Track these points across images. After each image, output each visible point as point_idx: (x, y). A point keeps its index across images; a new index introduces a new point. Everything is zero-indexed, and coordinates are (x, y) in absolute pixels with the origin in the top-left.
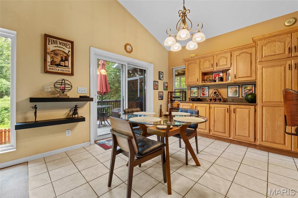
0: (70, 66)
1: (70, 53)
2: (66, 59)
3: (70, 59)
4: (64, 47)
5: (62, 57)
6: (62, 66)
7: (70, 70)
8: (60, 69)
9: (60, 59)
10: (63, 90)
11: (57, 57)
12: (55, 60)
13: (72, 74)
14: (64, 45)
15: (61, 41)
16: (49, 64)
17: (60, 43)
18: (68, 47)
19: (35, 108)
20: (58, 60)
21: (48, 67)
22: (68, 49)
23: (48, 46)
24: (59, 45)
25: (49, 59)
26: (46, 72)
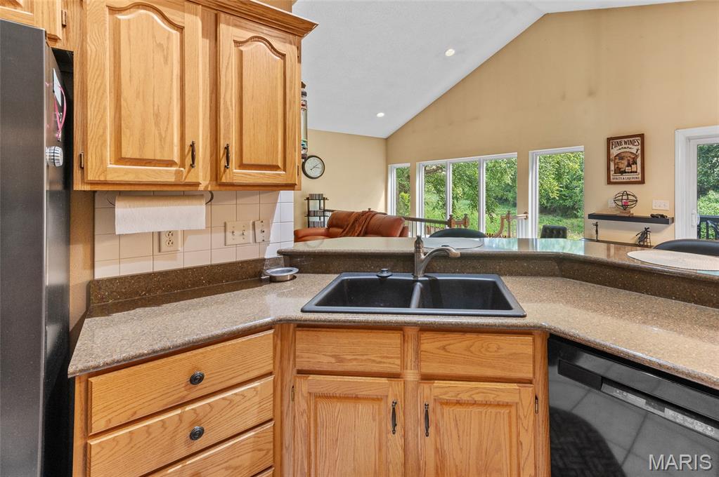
0: (639, 170)
1: (639, 152)
2: (635, 163)
3: (639, 161)
4: (630, 146)
5: (629, 160)
6: (628, 172)
7: (640, 176)
8: (625, 177)
9: (626, 163)
10: (625, 206)
11: (623, 161)
12: (621, 166)
13: (642, 182)
14: (632, 143)
15: (626, 140)
16: (612, 173)
17: (625, 143)
18: (637, 143)
19: (597, 225)
20: (623, 165)
21: (612, 177)
22: (636, 147)
23: (612, 151)
24: (624, 146)
25: (612, 168)
26: (609, 182)
